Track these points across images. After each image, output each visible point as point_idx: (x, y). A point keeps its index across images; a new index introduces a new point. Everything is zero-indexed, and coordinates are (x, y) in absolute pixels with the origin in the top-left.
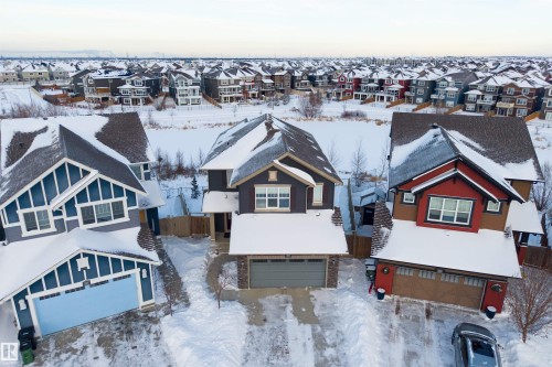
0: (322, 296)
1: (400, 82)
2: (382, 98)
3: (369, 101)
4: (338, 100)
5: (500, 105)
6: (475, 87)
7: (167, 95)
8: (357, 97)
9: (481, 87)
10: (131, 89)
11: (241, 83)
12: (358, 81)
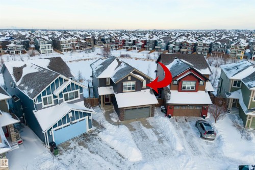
0: (150, 120)
1: (142, 41)
2: (135, 48)
3: (130, 50)
4: (117, 50)
5: (182, 50)
6: (172, 43)
7: (33, 49)
8: (124, 48)
9: (174, 43)
10: (14, 46)
11: (71, 42)
12: (124, 41)
